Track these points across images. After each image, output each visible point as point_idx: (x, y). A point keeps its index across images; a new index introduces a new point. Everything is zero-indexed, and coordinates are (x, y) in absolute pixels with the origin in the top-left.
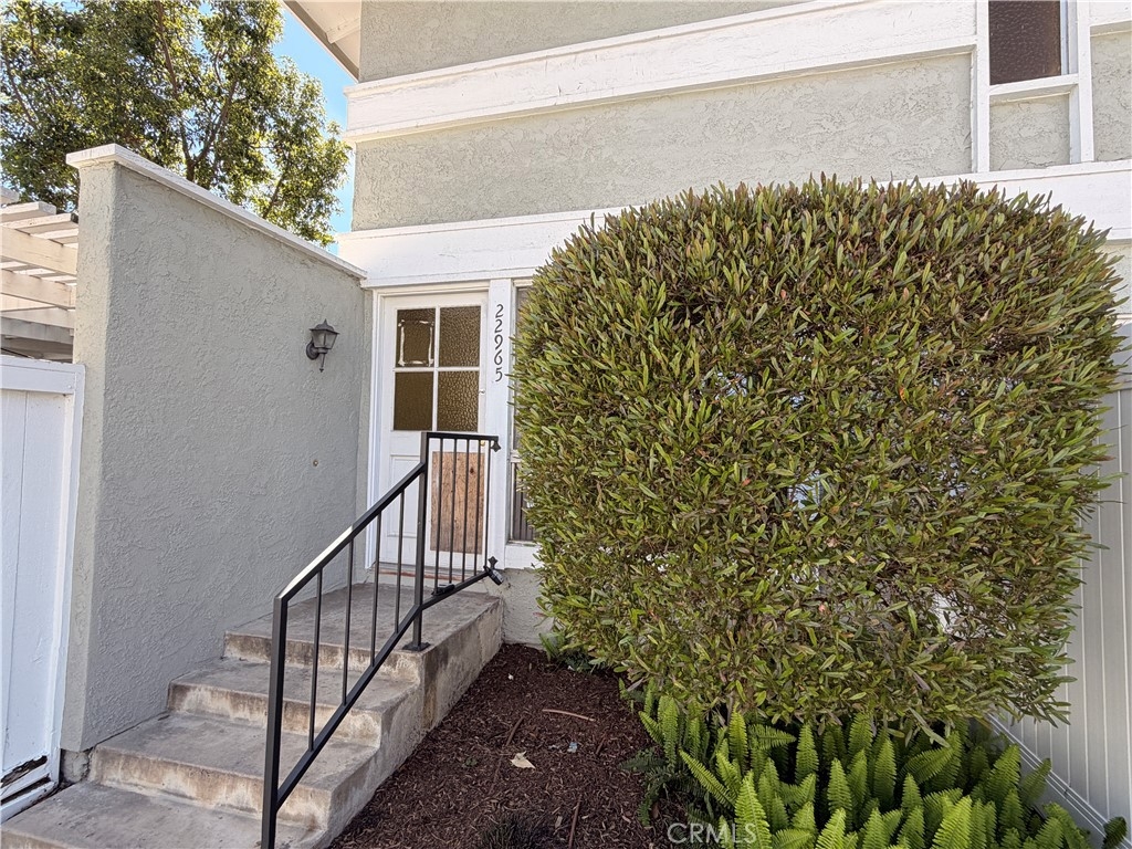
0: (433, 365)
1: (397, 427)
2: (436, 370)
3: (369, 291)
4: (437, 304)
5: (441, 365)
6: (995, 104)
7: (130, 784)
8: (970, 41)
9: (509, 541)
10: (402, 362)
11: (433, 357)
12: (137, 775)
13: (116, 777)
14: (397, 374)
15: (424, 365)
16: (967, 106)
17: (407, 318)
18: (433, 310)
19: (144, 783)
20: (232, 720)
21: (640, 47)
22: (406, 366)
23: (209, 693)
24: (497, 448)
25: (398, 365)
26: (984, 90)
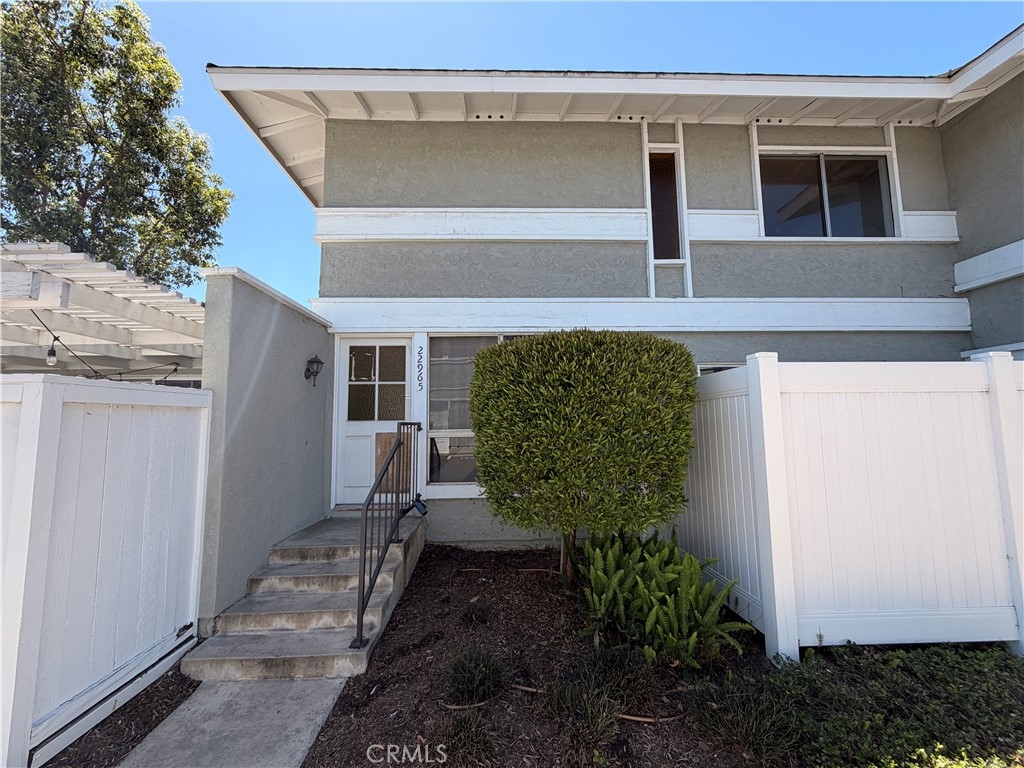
0: (375, 380)
1: (350, 419)
2: (377, 383)
3: (333, 335)
4: (378, 344)
5: (380, 381)
6: (656, 267)
7: (249, 631)
8: (646, 239)
9: (428, 484)
10: (353, 378)
11: (374, 375)
12: (252, 625)
13: (236, 629)
14: (350, 386)
15: (369, 381)
16: (646, 267)
17: (355, 351)
18: (374, 348)
19: (259, 628)
20: (295, 592)
21: (497, 215)
22: (356, 380)
23: (277, 580)
24: (420, 429)
25: (350, 380)
26: (652, 262)
